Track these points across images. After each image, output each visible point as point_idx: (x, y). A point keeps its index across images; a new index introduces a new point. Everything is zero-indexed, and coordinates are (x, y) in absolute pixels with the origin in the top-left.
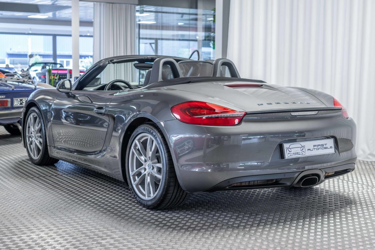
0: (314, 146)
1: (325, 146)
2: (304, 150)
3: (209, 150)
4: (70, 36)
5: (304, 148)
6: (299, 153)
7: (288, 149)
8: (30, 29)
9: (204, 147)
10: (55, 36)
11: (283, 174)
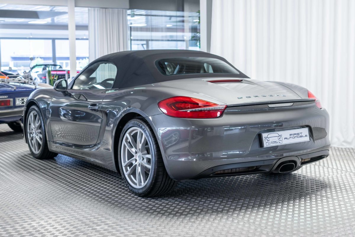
0: (290, 135)
1: (300, 135)
2: (281, 139)
3: (193, 141)
4: (68, 39)
5: (281, 137)
6: (276, 142)
7: (266, 139)
8: (31, 34)
9: (189, 138)
10: (54, 40)
11: (263, 161)
